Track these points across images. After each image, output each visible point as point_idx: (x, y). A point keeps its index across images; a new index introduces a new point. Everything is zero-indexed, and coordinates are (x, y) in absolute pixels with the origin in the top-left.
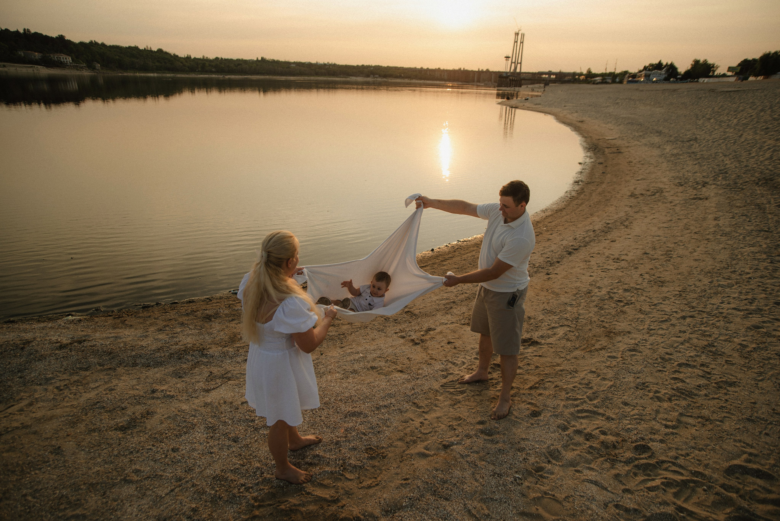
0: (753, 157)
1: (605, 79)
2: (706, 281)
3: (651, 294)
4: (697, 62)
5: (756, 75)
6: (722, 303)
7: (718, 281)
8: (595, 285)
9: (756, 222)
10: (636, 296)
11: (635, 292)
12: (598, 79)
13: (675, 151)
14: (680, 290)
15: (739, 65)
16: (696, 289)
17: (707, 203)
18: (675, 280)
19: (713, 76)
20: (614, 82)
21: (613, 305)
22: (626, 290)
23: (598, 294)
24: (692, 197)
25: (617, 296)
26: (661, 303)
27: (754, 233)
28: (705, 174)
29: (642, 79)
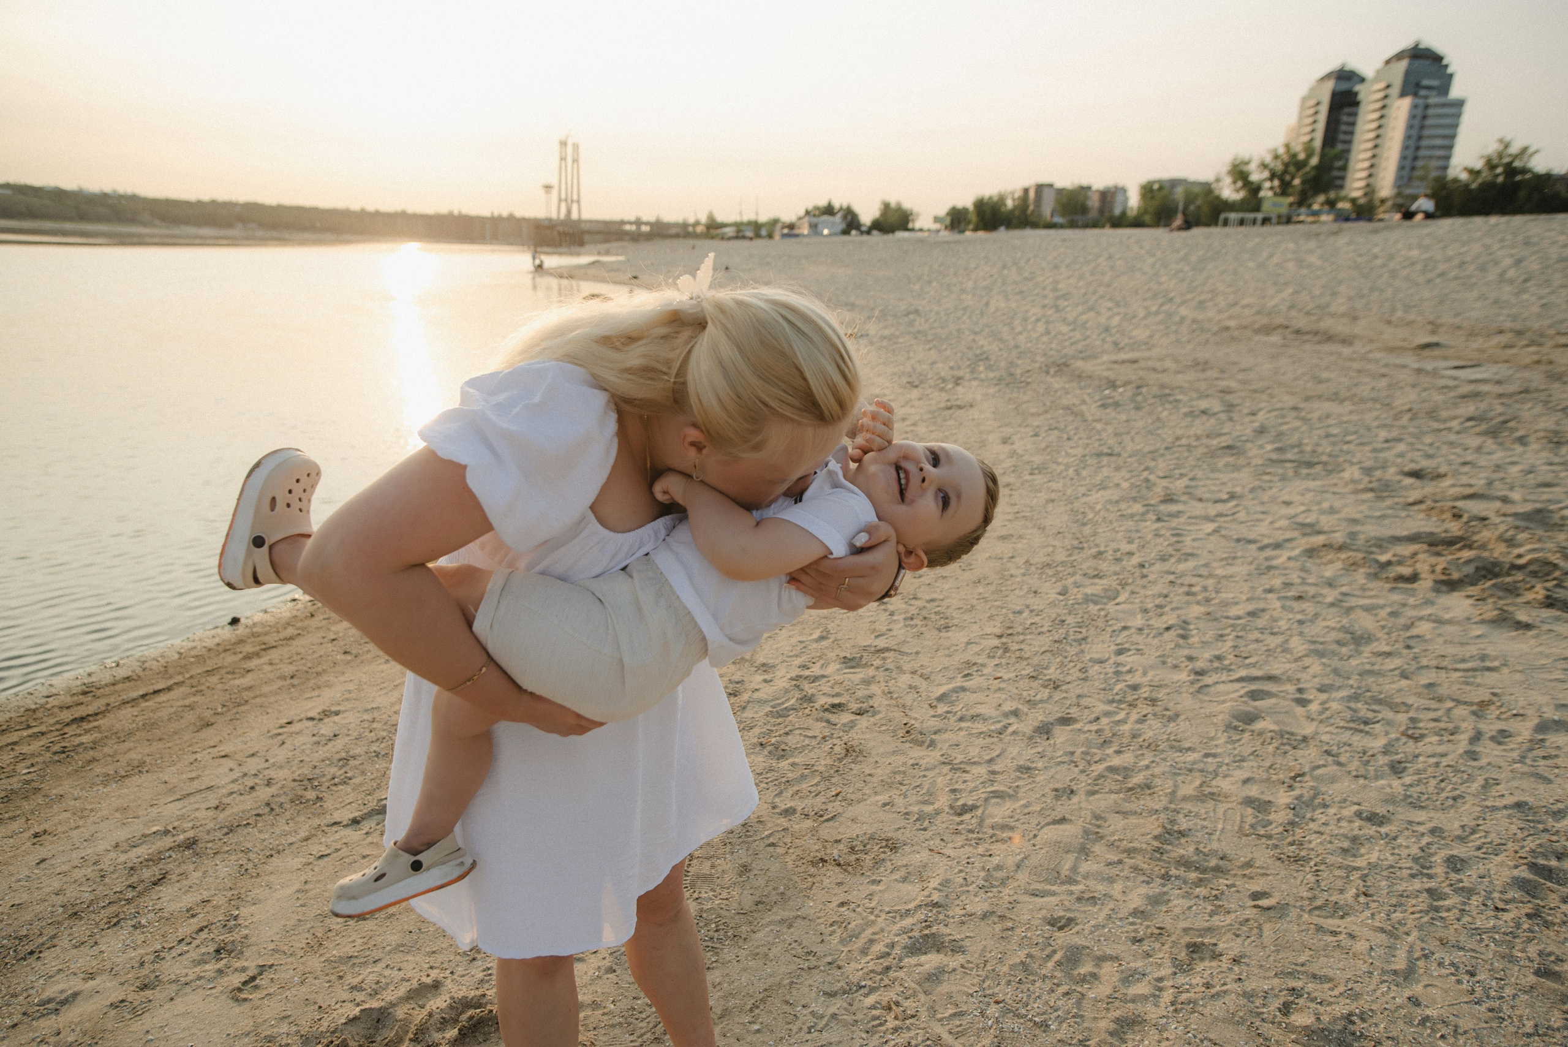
0: (1020, 333)
1: (741, 231)
2: (1050, 591)
3: (923, 659)
4: (887, 206)
5: (974, 230)
6: (1120, 652)
7: (1077, 585)
8: (751, 662)
9: (1080, 439)
10: (881, 675)
11: (877, 662)
12: (730, 231)
13: (886, 332)
14: (997, 631)
15: (948, 214)
16: (1037, 619)
17: (973, 413)
18: (975, 602)
19: (912, 230)
20: (758, 235)
21: (818, 729)
22: (850, 662)
23: (766, 692)
24: (943, 405)
25: (826, 689)
26: (963, 689)
27: (1091, 461)
28: (952, 364)
29: (806, 231)
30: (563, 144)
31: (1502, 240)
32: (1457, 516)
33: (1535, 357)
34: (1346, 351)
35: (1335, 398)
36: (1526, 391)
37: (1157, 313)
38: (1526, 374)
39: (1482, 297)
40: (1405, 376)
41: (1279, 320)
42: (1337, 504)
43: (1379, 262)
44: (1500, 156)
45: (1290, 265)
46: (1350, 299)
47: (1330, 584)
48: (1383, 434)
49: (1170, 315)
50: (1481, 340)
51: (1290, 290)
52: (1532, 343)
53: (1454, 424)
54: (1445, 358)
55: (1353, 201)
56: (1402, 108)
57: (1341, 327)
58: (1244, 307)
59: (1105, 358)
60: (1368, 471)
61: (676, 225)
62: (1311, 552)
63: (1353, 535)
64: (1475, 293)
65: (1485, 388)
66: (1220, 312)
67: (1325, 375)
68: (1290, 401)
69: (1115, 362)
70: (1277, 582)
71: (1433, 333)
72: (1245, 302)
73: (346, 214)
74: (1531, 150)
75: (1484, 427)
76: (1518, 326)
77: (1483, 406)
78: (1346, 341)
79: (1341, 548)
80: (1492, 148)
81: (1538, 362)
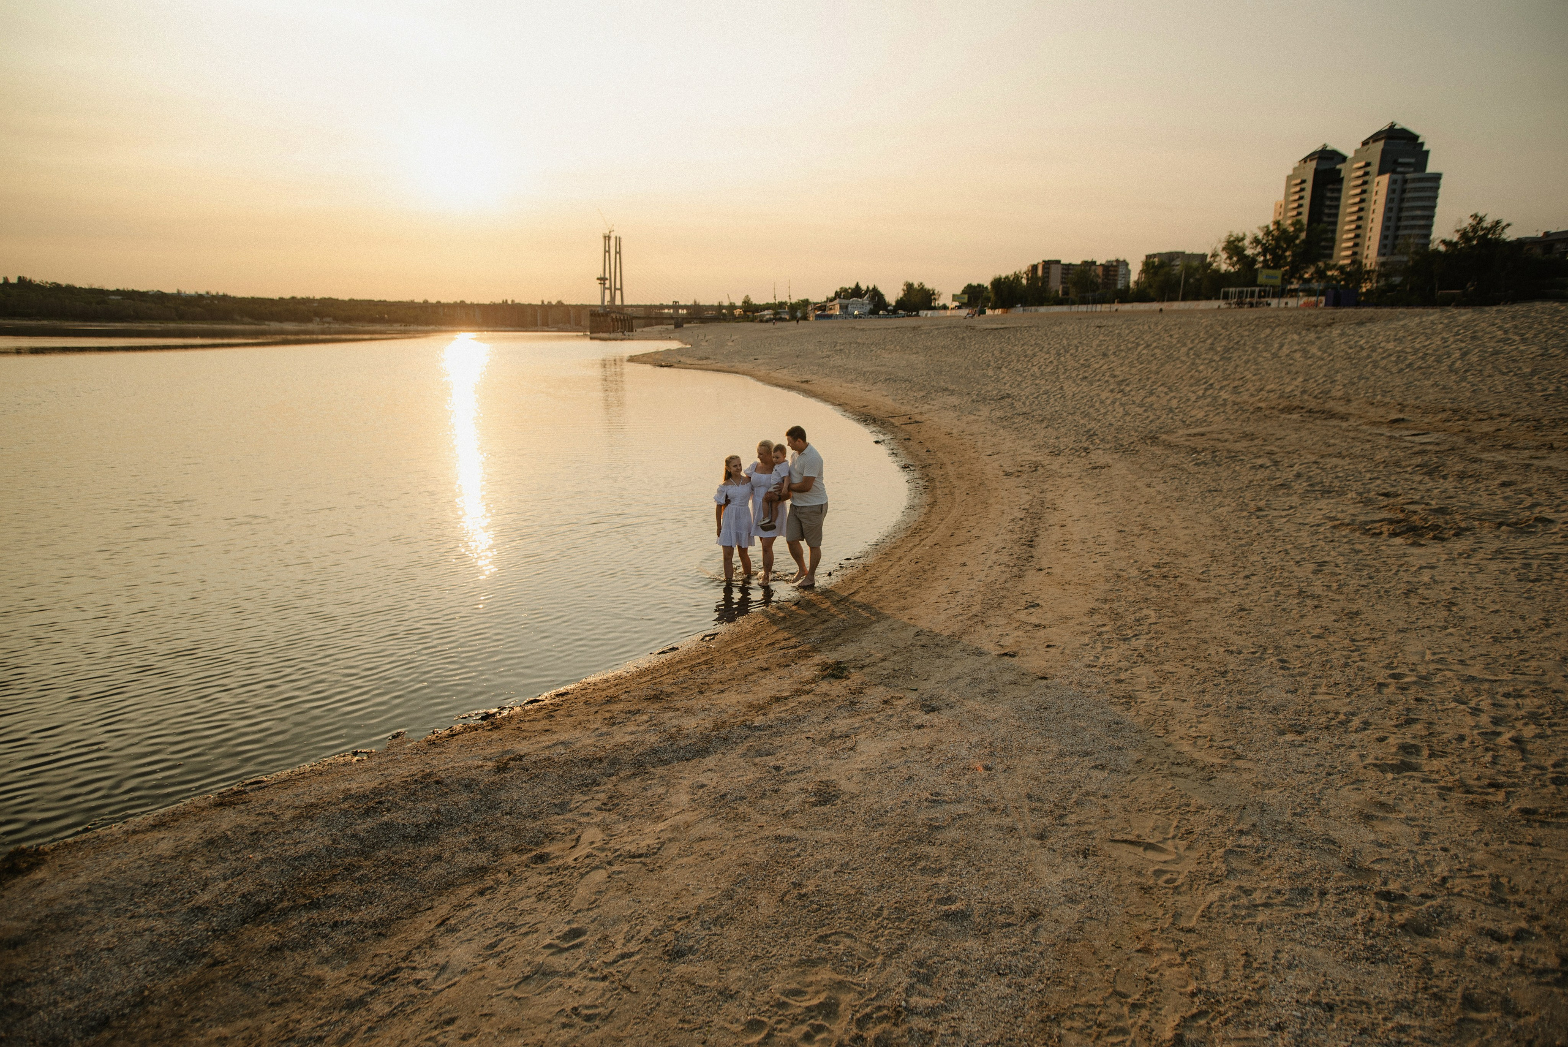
1: (779, 313)
4: (909, 286)
5: (993, 308)
12: (768, 313)
15: (964, 292)
19: (934, 308)
20: (794, 318)
29: (837, 312)
30: (607, 238)
31: (1457, 334)
32: (1402, 511)
33: (1462, 428)
34: (1344, 425)
35: (1340, 455)
36: (1453, 449)
37: (1204, 396)
38: (1455, 438)
39: (1436, 384)
40: (1382, 441)
41: (1296, 403)
42: (1345, 509)
43: (1364, 353)
44: (1474, 229)
45: (1297, 355)
46: (1344, 386)
47: (1344, 537)
48: (1368, 475)
49: (1215, 398)
50: (1431, 416)
51: (1301, 379)
52: (1462, 418)
53: (1409, 469)
54: (1407, 429)
55: (1342, 269)
56: (1381, 184)
57: (1340, 408)
58: (1269, 392)
59: (1180, 432)
60: (1361, 494)
61: (712, 307)
62: (1334, 527)
63: (1353, 520)
64: (1430, 382)
65: (1429, 448)
66: (1252, 395)
67: (1332, 441)
68: (1313, 458)
69: (1190, 435)
70: (1321, 537)
71: (1401, 411)
72: (1268, 388)
73: (411, 306)
74: (1504, 224)
75: (1425, 470)
76: (1455, 406)
77: (1426, 458)
78: (1344, 418)
79: (1348, 525)
80: (1467, 222)
81: (1462, 431)
